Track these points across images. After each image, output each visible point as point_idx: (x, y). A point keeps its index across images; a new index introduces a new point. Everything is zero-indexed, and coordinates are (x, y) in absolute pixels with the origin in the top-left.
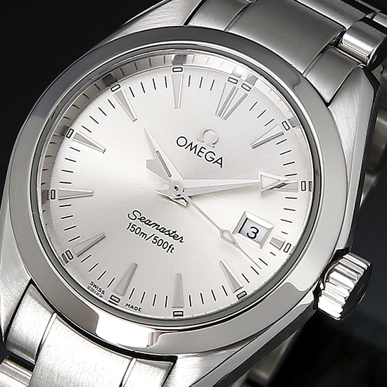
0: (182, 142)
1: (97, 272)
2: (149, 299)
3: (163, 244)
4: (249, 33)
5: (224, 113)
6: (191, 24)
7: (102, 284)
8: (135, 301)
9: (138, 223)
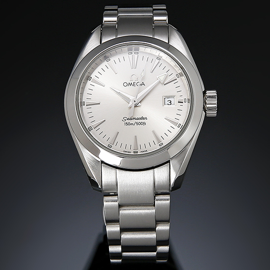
0: (125, 84)
1: (124, 146)
2: (148, 145)
3: (141, 124)
4: (125, 34)
5: (134, 67)
6: (102, 42)
7: (128, 149)
8: (143, 149)
9: (127, 121)
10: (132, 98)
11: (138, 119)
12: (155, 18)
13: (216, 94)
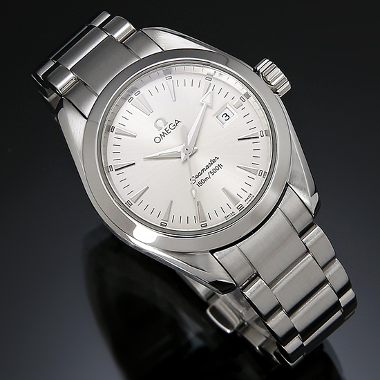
0: (158, 140)
1: (220, 211)
2: (246, 187)
3: (216, 169)
7: (228, 211)
8: (245, 196)
9: (199, 180)
10: (179, 149)
11: (208, 167)
12: (116, 36)
13: (271, 62)
